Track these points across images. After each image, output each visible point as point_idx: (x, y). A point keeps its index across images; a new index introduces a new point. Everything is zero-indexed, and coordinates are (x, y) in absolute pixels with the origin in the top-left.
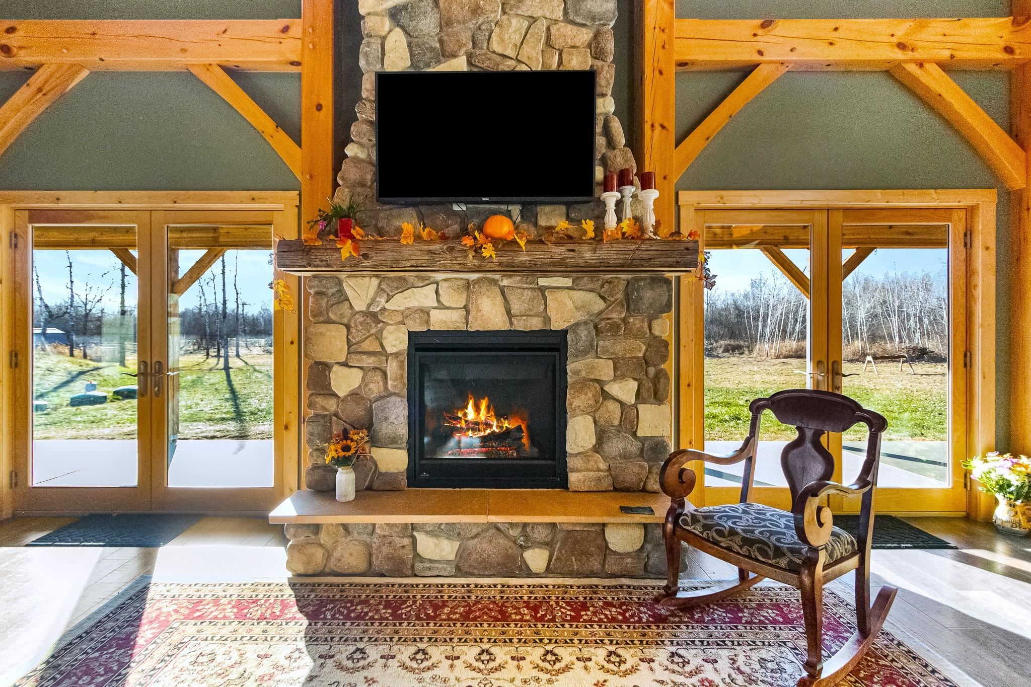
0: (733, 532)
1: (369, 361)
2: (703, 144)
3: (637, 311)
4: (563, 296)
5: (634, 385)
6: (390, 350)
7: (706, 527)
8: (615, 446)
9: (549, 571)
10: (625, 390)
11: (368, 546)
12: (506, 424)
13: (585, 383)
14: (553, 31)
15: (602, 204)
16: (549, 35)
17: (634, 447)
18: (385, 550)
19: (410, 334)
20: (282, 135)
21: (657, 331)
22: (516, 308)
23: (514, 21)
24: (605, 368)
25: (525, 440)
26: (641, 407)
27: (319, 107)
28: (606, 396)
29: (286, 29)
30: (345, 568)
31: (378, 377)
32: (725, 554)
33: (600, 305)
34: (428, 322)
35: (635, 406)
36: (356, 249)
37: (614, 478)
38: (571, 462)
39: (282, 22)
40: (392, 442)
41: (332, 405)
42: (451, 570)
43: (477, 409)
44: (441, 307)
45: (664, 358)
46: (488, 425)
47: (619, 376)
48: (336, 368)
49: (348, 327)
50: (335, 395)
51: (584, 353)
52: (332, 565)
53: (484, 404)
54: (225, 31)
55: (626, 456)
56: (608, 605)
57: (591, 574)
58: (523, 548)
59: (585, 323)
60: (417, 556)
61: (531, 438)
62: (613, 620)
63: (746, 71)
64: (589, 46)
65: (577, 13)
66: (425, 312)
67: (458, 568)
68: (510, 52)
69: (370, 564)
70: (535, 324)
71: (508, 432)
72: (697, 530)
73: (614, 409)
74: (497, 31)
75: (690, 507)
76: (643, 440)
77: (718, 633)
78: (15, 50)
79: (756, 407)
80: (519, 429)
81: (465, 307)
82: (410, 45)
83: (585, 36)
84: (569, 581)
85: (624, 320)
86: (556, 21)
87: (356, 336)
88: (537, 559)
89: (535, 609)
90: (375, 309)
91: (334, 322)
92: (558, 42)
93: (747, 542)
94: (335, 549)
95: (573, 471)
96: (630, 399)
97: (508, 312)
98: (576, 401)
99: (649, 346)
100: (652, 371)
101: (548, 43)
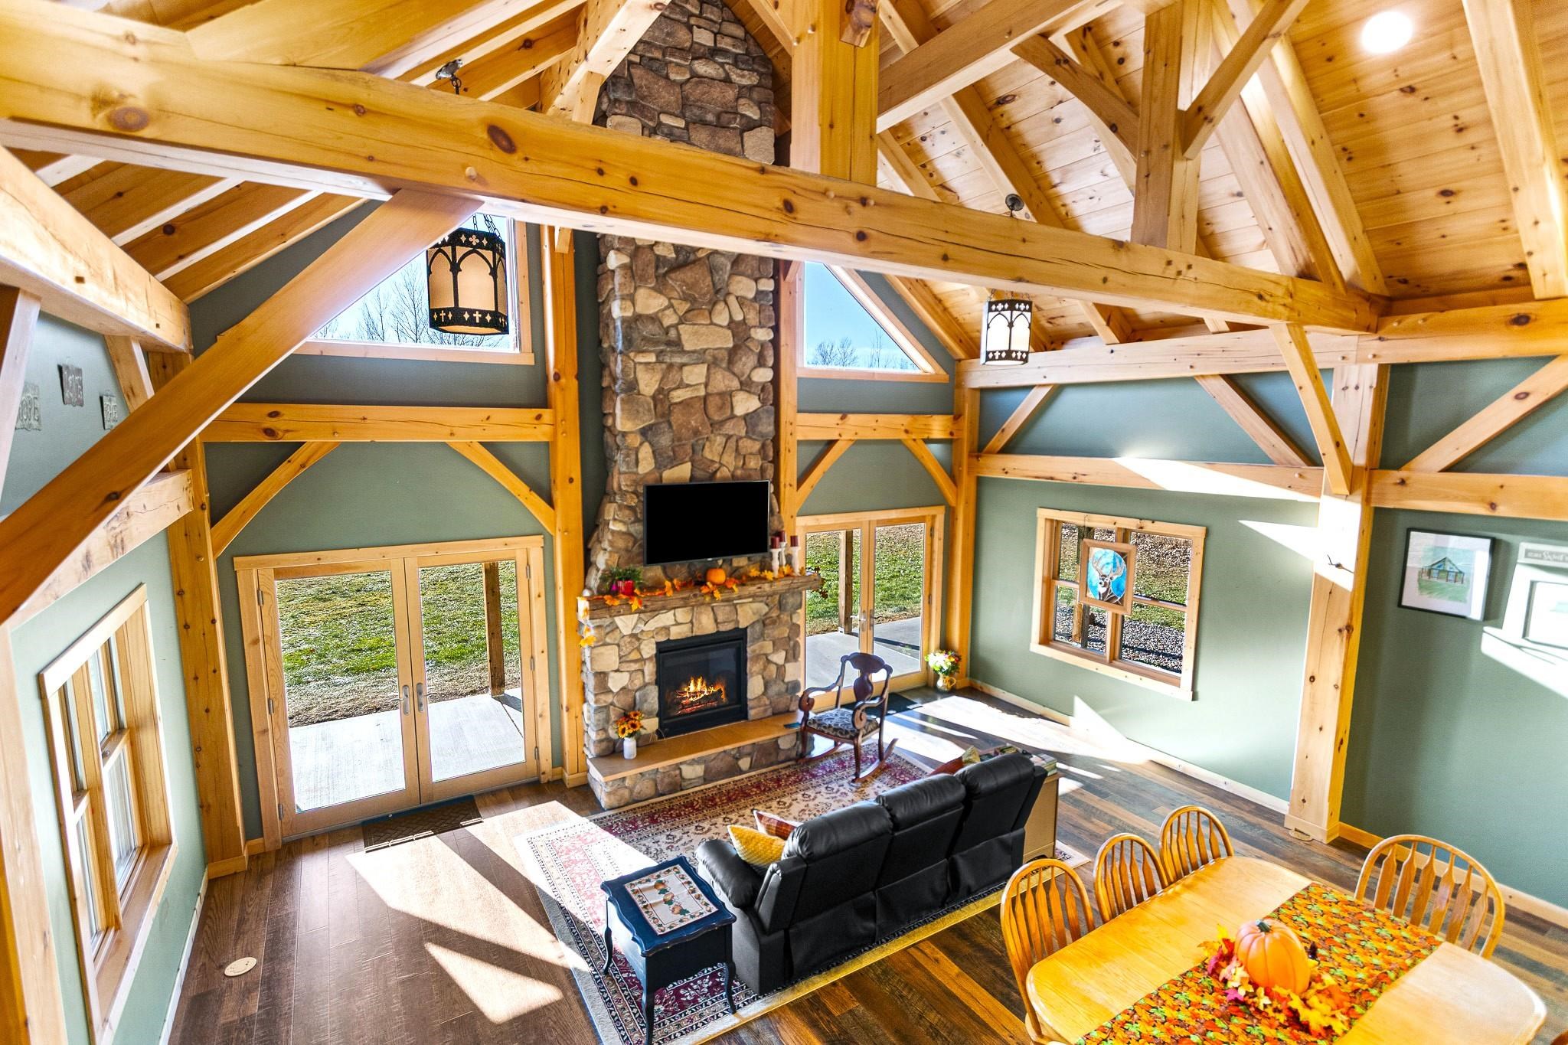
0: (830, 726)
1: (634, 666)
2: (810, 490)
3: (785, 610)
4: (747, 608)
5: (783, 654)
6: (645, 656)
7: (819, 725)
8: (774, 689)
9: (751, 768)
10: (779, 658)
11: (655, 781)
12: (712, 690)
13: (757, 657)
14: (740, 443)
15: (771, 554)
16: (737, 446)
17: (783, 687)
18: (666, 780)
19: (657, 644)
20: (535, 498)
21: (794, 621)
22: (720, 619)
23: (718, 438)
24: (768, 646)
25: (723, 696)
26: (787, 665)
27: (571, 480)
28: (769, 662)
29: (539, 417)
30: (644, 797)
31: (640, 675)
32: (827, 736)
33: (766, 609)
34: (669, 634)
35: (784, 666)
36: (640, 603)
37: (773, 709)
38: (750, 704)
39: (536, 412)
40: (649, 715)
41: (609, 698)
42: (701, 781)
43: (696, 684)
44: (677, 624)
45: (798, 635)
46: (702, 692)
47: (775, 650)
48: (612, 674)
49: (618, 645)
50: (611, 691)
51: (757, 640)
52: (635, 796)
53: (699, 681)
54: (488, 418)
55: (779, 694)
56: (789, 776)
57: (772, 764)
58: (738, 759)
59: (758, 621)
60: (683, 779)
61: (727, 695)
62: (795, 782)
63: (831, 443)
64: (759, 452)
65: (754, 434)
66: (667, 628)
67: (705, 779)
68: (717, 459)
69: (657, 789)
70: (729, 627)
71: (714, 694)
72: (815, 726)
73: (773, 668)
74: (708, 444)
75: (812, 715)
76: (787, 683)
77: (840, 774)
78: (281, 434)
79: (844, 659)
80: (720, 691)
81: (691, 622)
82: (653, 452)
83: (757, 446)
84: (764, 770)
85: (778, 616)
86: (741, 438)
87: (625, 650)
88: (744, 763)
89: (758, 787)
90: (636, 631)
91: (609, 644)
92: (743, 451)
93: (835, 730)
94: (634, 787)
95: (752, 708)
96: (781, 662)
97: (716, 620)
98: (753, 668)
99: (791, 629)
100: (792, 643)
101: (737, 450)
